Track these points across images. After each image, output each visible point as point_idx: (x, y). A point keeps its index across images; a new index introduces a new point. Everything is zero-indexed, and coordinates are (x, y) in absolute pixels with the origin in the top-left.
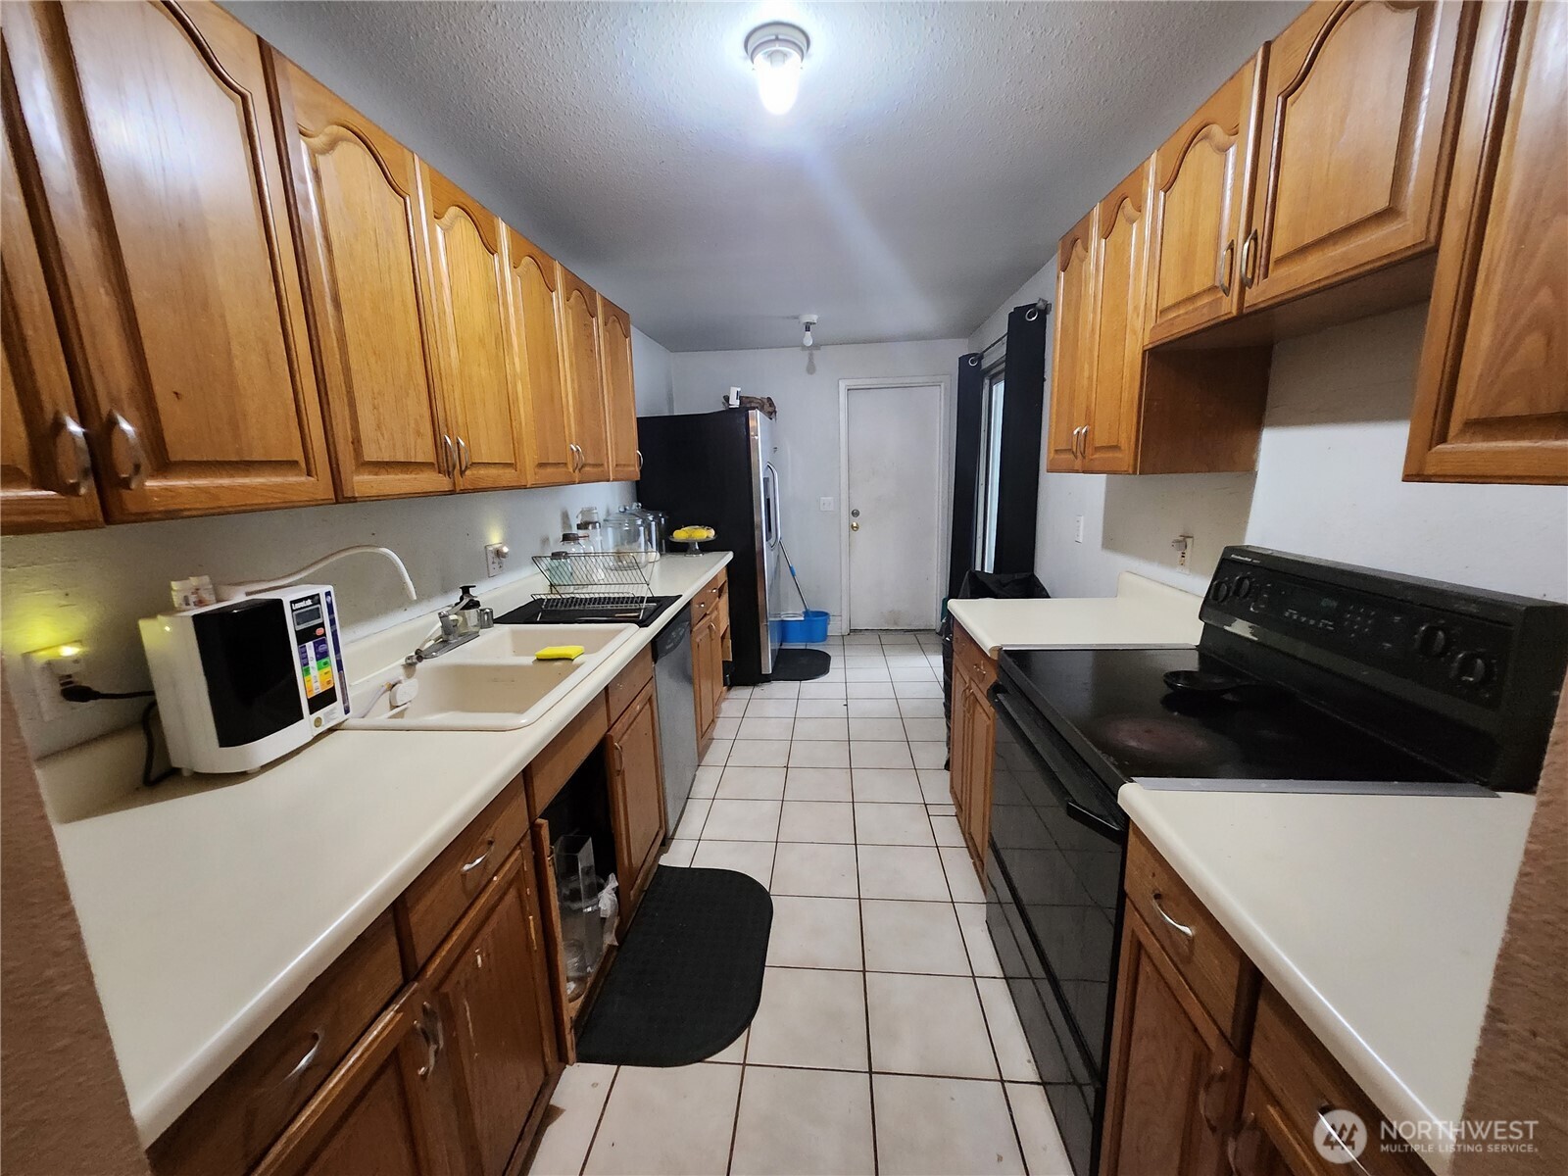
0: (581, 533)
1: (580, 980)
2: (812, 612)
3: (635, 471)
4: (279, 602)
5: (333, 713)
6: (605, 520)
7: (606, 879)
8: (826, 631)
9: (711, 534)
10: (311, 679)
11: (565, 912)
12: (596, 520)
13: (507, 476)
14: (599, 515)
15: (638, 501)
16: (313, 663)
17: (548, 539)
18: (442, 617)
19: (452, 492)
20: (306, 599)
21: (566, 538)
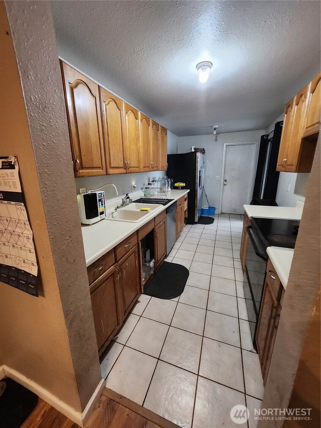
0: (152, 183)
1: (145, 278)
2: (211, 207)
3: (166, 168)
4: (96, 194)
5: (103, 216)
6: (158, 180)
7: (152, 260)
8: (214, 212)
9: (184, 184)
10: (100, 209)
11: (143, 265)
12: (156, 180)
13: (137, 169)
14: (157, 179)
15: (167, 176)
16: (101, 206)
17: (145, 184)
18: (123, 200)
19: (126, 173)
20: (100, 193)
21: (149, 184)
